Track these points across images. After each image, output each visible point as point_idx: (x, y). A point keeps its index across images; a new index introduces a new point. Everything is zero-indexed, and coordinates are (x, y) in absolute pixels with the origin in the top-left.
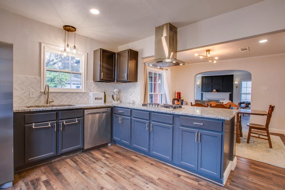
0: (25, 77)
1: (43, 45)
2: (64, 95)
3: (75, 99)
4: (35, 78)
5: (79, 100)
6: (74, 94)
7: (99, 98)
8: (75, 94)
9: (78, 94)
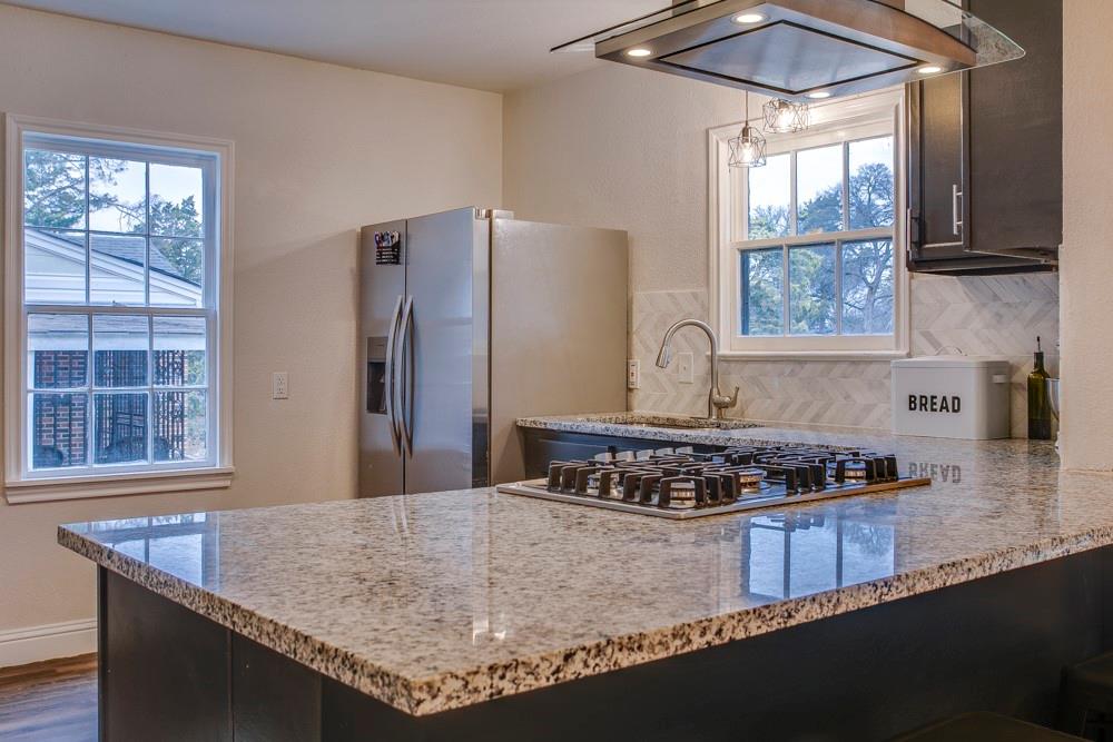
0: (669, 295)
1: (713, 137)
2: (792, 373)
3: (847, 397)
4: (695, 296)
5: (868, 409)
6: (838, 370)
7: (939, 401)
8: (844, 366)
9: (862, 366)
